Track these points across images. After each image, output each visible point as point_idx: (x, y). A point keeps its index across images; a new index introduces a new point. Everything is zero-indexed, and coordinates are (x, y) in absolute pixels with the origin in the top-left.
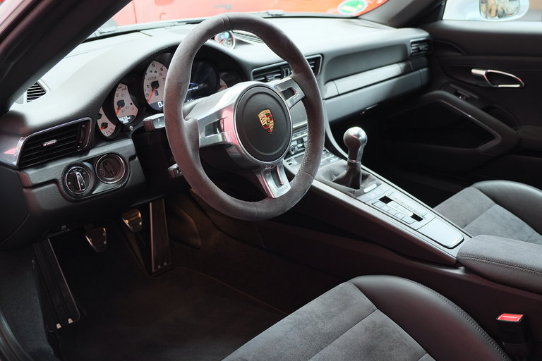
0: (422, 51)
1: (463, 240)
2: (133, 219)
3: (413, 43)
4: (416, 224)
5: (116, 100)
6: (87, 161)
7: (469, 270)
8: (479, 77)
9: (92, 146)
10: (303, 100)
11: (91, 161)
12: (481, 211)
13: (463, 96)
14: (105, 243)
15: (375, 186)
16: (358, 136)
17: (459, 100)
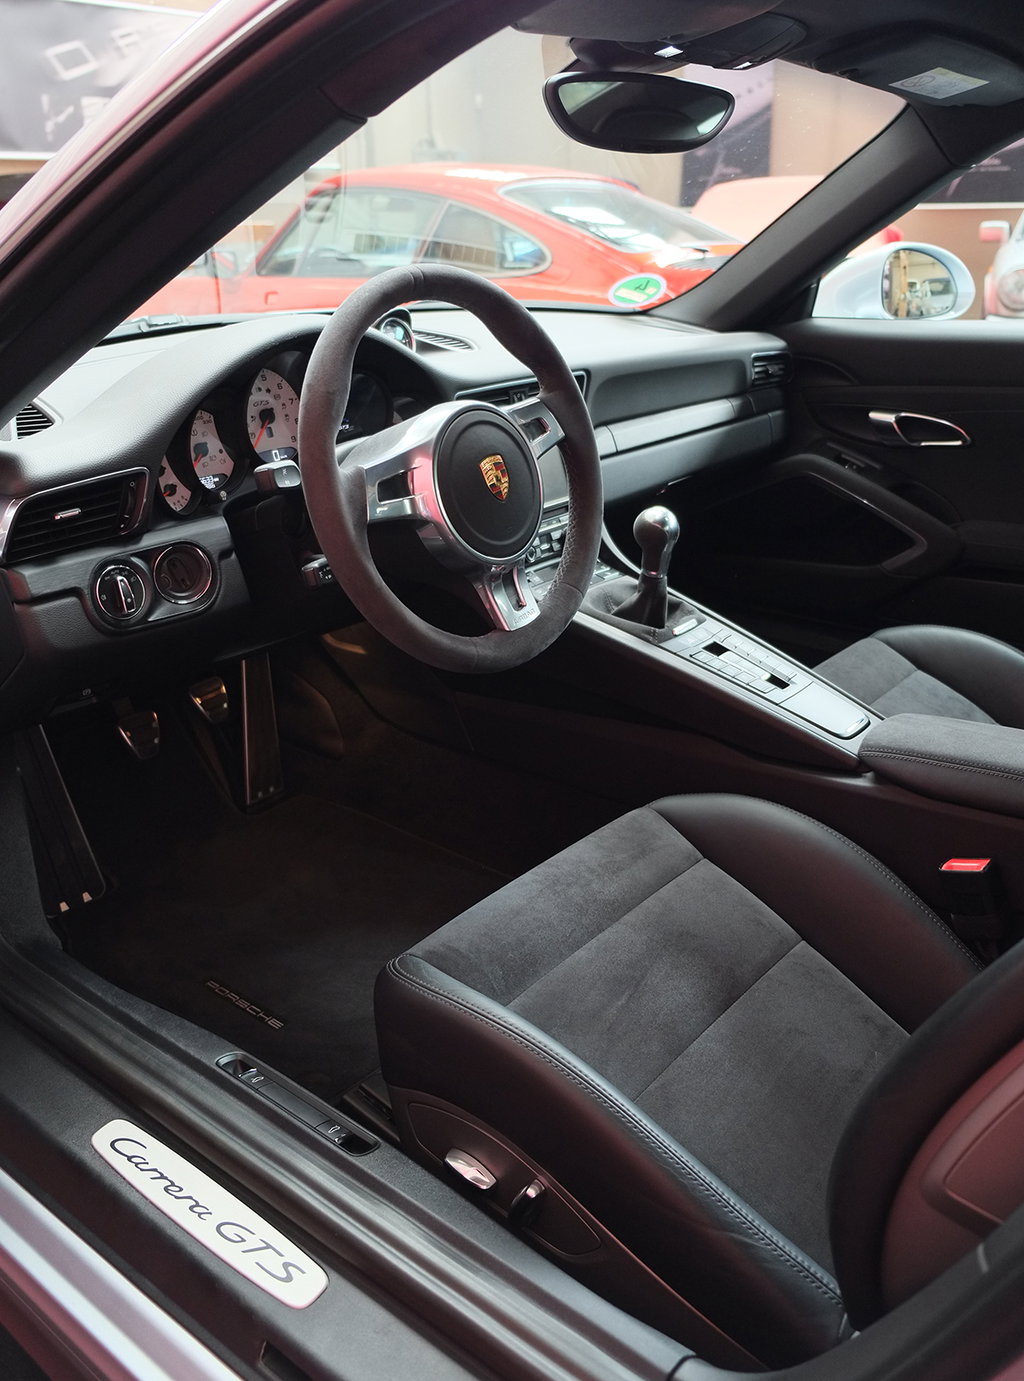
0: (772, 376)
1: (869, 723)
2: (210, 696)
3: (757, 359)
4: (777, 694)
5: (194, 441)
6: (139, 555)
7: (883, 777)
8: (884, 427)
9: (147, 528)
10: (561, 444)
11: (145, 555)
12: (893, 683)
13: (854, 464)
14: (156, 741)
15: (693, 622)
16: (663, 523)
17: (845, 470)
